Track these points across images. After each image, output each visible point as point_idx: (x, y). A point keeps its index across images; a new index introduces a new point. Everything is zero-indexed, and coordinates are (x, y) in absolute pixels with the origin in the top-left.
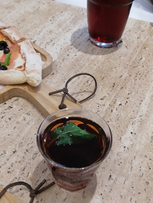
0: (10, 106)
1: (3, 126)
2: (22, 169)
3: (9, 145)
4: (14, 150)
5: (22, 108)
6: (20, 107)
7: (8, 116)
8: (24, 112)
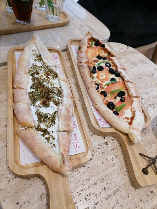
0: (107, 142)
1: (97, 156)
2: (95, 203)
3: (94, 175)
4: (96, 182)
5: (114, 149)
6: (112, 147)
7: (102, 150)
8: (114, 154)
